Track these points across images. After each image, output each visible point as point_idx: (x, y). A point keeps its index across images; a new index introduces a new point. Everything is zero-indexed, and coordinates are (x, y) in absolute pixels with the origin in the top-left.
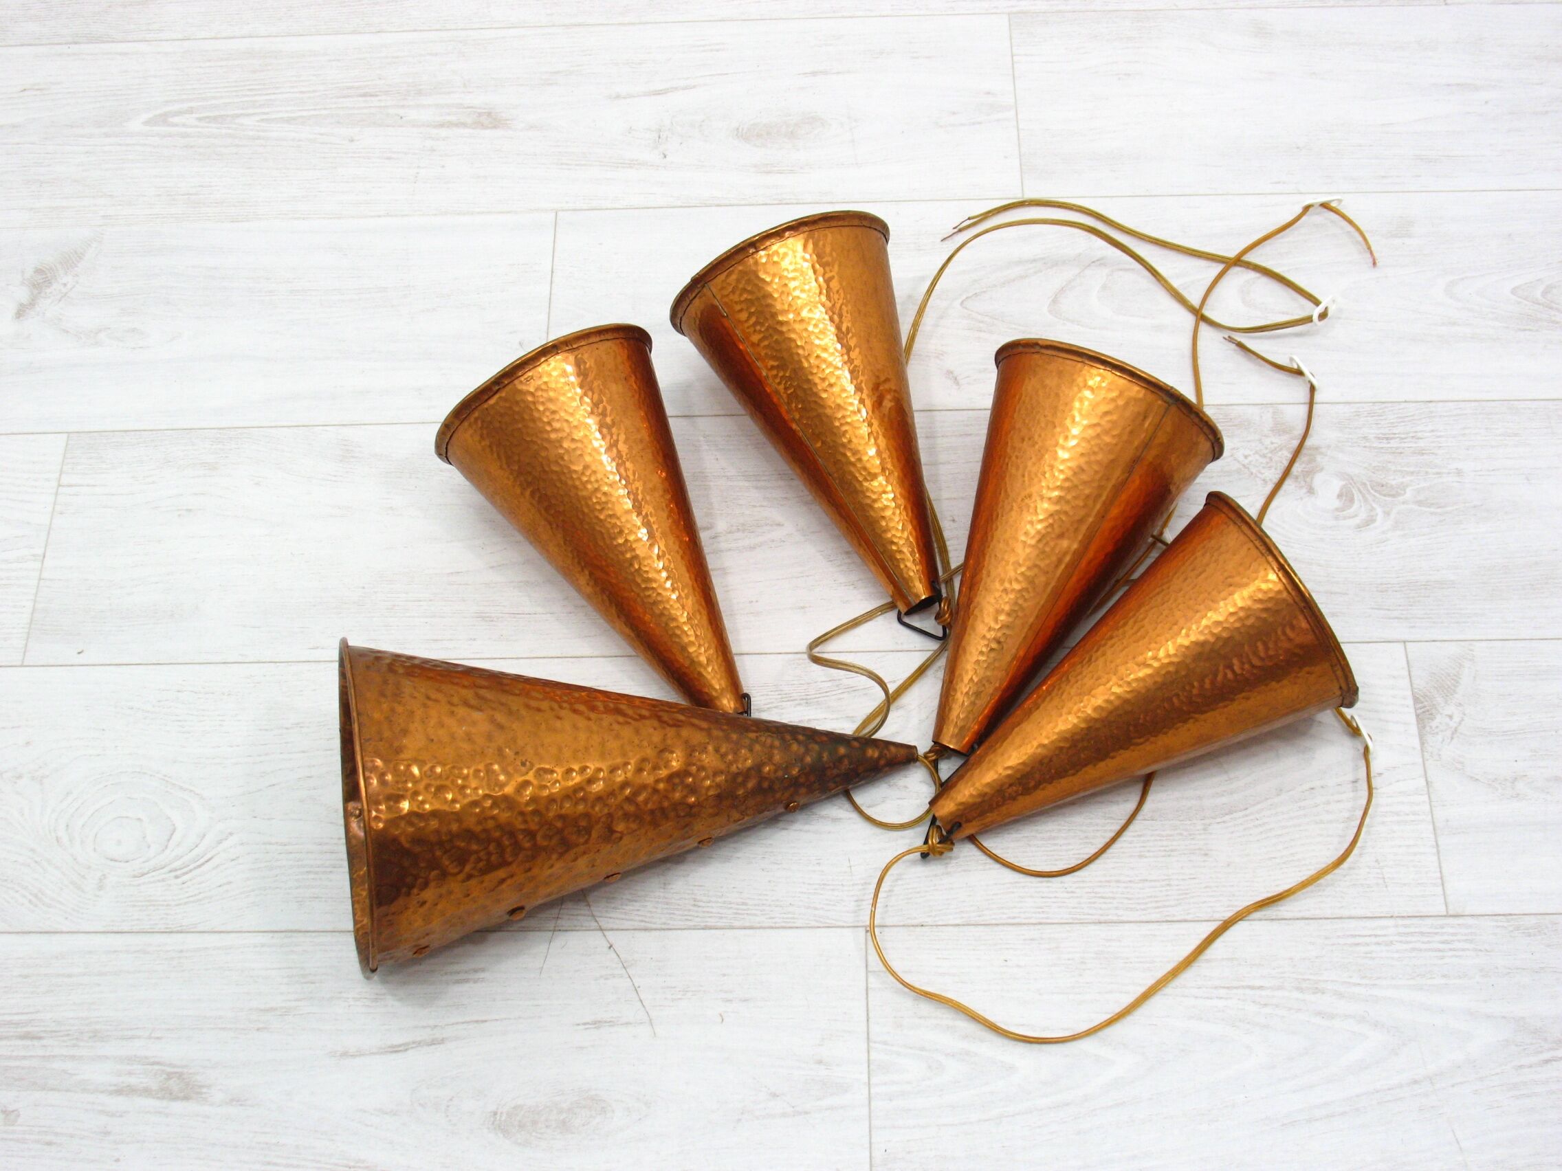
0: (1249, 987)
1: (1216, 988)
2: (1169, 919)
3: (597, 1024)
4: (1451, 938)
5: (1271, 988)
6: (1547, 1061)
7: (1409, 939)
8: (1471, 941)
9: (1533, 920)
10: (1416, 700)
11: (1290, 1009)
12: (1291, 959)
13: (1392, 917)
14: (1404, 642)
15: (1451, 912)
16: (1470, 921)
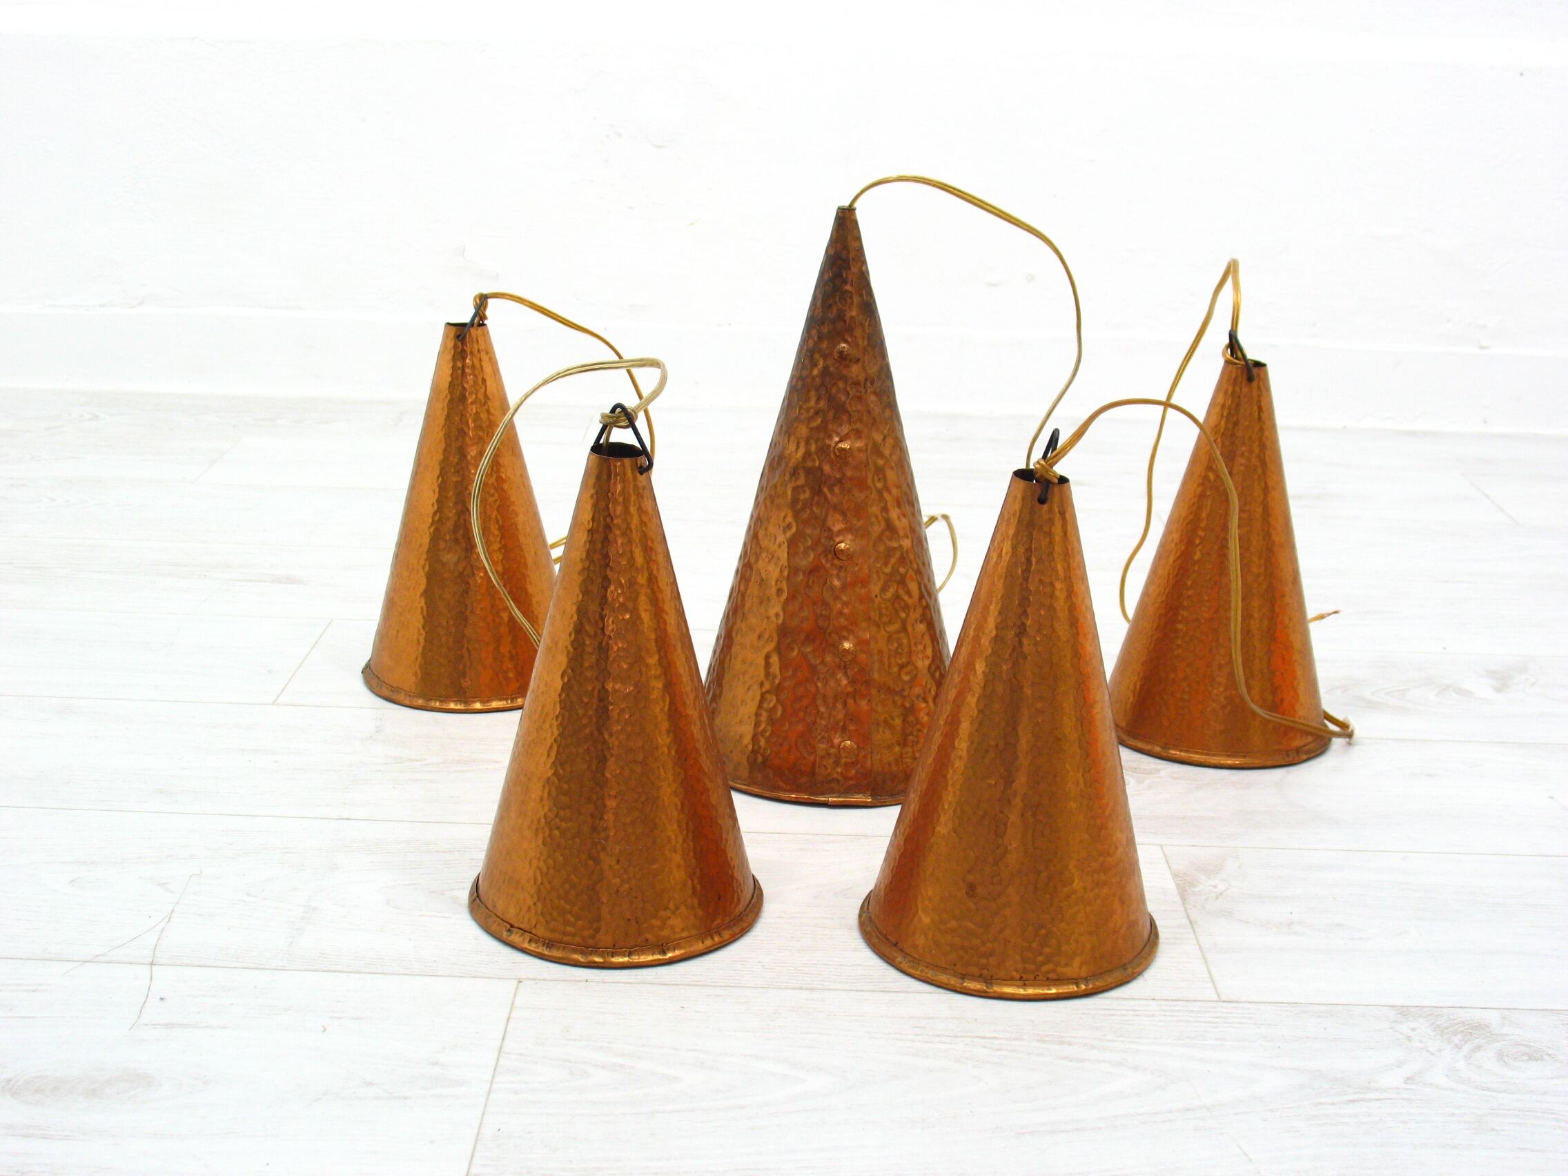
0: (979, 1037)
1: (938, 1036)
2: (883, 989)
3: (169, 1026)
4: (1226, 1015)
5: (1006, 1039)
6: (1353, 1101)
7: (1174, 1014)
8: (1250, 1018)
9: (1323, 1008)
10: (1175, 876)
11: (1029, 1054)
12: (1032, 1021)
13: (1154, 999)
14: (1161, 846)
15: (1224, 997)
16: (1247, 1005)
